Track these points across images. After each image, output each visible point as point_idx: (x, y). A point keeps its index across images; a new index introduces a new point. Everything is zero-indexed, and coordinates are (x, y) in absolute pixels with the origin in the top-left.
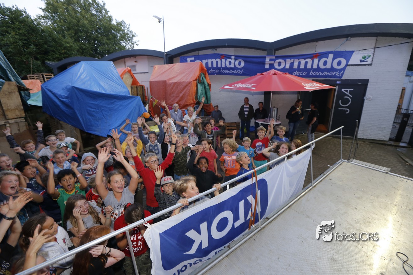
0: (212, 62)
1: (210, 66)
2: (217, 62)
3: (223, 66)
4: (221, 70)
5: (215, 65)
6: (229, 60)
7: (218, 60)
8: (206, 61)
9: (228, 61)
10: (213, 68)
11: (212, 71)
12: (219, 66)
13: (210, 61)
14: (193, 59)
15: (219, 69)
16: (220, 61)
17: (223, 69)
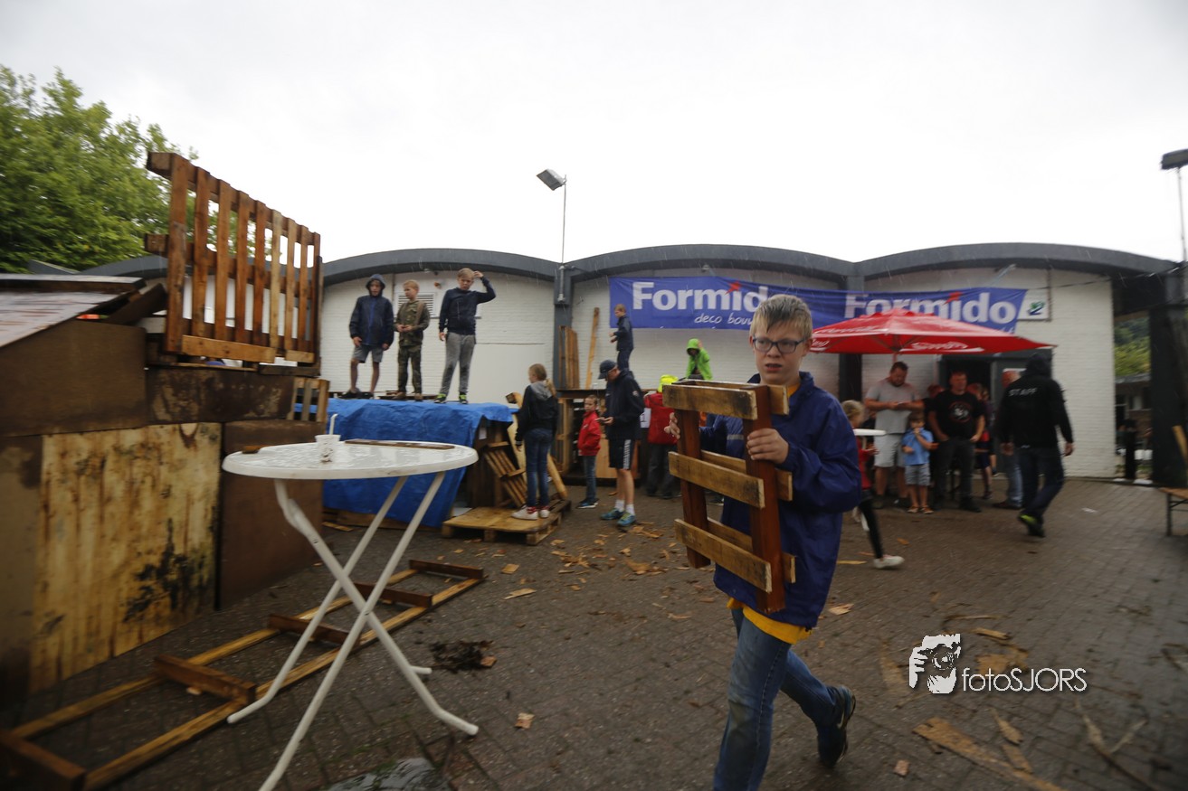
0: (705, 298)
1: (698, 305)
2: (719, 298)
3: (737, 307)
4: (730, 319)
5: (712, 305)
6: (753, 294)
7: (723, 292)
8: (690, 293)
9: (749, 296)
10: (705, 310)
11: (703, 319)
12: (725, 306)
13: (699, 294)
14: (650, 285)
15: (725, 315)
16: (728, 296)
17: (736, 315)
